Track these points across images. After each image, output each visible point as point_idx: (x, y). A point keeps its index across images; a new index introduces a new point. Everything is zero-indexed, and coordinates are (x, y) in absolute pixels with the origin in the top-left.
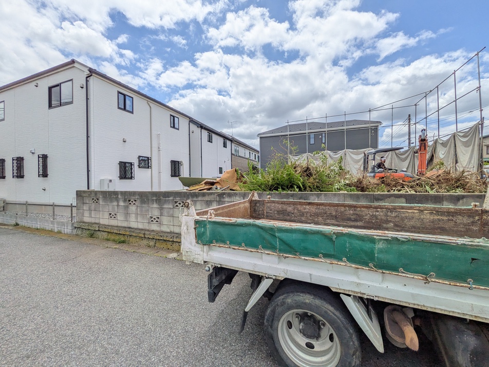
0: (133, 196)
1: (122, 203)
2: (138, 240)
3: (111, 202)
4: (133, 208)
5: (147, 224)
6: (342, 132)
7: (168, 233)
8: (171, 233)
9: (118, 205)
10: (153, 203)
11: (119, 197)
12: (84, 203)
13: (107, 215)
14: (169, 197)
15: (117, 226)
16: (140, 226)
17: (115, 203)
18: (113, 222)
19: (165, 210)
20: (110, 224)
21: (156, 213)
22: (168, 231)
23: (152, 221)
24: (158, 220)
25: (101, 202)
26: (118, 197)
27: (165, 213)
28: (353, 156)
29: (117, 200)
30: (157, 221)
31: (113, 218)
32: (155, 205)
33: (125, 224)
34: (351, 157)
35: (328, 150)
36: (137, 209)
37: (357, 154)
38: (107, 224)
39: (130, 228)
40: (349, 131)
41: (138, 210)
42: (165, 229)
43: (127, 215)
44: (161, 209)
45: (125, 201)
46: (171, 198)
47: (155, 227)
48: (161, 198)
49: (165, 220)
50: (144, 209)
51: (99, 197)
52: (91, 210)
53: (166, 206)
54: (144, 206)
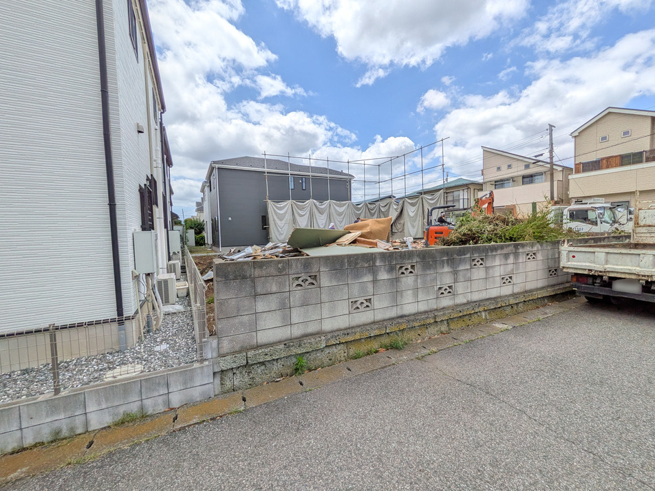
0: (409, 259)
1: (383, 276)
2: (419, 332)
3: (357, 276)
4: (408, 281)
5: (434, 301)
6: (325, 179)
7: (464, 304)
8: (468, 303)
9: (375, 281)
10: (443, 267)
11: (377, 264)
12: (256, 295)
13: (344, 307)
14: (465, 255)
15: (374, 323)
16: (422, 307)
17: (368, 278)
18: (364, 317)
19: (461, 273)
20: (354, 323)
21: (448, 280)
22: (465, 301)
23: (442, 293)
24: (451, 290)
25: (325, 281)
26: (374, 265)
27: (461, 278)
28: (337, 208)
29: (373, 270)
30: (449, 292)
31: (362, 309)
32: (447, 269)
33: (393, 313)
34: (334, 208)
35: (313, 198)
36: (416, 281)
37: (341, 206)
38: (347, 325)
39: (402, 317)
40: (332, 180)
41: (419, 281)
42: (461, 300)
43: (396, 295)
44: (455, 273)
45: (391, 269)
46: (468, 256)
47: (446, 302)
48: (455, 256)
49: (460, 288)
50: (429, 278)
51: (319, 271)
52: (290, 308)
53: (461, 268)
54: (428, 272)
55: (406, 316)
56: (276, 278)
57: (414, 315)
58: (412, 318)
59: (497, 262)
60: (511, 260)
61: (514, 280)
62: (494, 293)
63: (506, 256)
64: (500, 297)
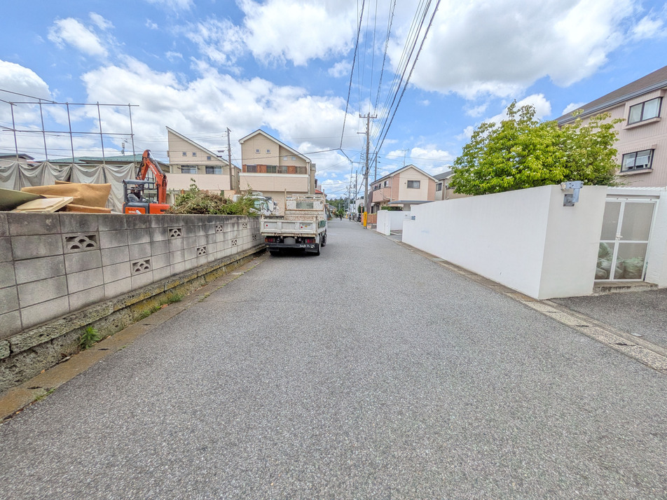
0: (176, 223)
1: (158, 237)
4: (177, 242)
5: (195, 260)
9: (152, 243)
10: (200, 231)
11: (154, 225)
12: (14, 261)
13: (126, 269)
14: (211, 222)
15: (153, 283)
16: (188, 266)
18: (144, 279)
19: (210, 237)
20: (136, 285)
21: (203, 242)
22: (213, 259)
23: (200, 253)
24: (205, 251)
25: (105, 241)
26: (150, 227)
27: (210, 240)
29: (150, 232)
31: (142, 270)
32: (202, 233)
36: (183, 243)
39: (174, 275)
41: (185, 242)
42: (211, 258)
43: (169, 254)
44: (207, 236)
45: (164, 232)
46: (214, 223)
47: (203, 261)
48: (207, 223)
49: (210, 248)
50: (191, 240)
51: (98, 231)
52: (66, 274)
53: (210, 232)
54: (190, 235)
55: (177, 274)
56: (43, 237)
57: (182, 273)
58: (182, 275)
59: (229, 229)
60: (236, 228)
61: (238, 243)
62: (228, 252)
63: (233, 224)
64: (231, 255)
